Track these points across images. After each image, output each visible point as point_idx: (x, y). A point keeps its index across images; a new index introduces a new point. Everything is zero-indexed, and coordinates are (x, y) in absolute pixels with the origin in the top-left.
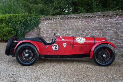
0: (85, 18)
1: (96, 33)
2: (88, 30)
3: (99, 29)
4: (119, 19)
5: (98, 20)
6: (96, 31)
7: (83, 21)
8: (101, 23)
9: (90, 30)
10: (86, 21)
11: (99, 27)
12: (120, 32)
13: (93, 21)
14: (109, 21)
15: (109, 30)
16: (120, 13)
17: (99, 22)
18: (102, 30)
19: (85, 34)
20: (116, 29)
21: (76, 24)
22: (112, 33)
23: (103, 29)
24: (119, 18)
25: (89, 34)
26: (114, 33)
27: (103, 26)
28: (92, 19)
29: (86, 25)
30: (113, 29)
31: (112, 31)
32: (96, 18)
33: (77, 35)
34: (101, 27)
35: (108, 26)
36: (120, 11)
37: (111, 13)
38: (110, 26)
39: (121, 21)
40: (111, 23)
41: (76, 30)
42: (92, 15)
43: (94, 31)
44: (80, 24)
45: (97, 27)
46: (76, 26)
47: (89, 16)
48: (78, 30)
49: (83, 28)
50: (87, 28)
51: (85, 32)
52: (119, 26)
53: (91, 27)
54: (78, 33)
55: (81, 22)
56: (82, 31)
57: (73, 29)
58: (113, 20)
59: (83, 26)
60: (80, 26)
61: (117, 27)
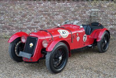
1: (42, 18)
2: (30, 15)
3: (45, 14)
5: (44, 3)
6: (42, 16)
7: (23, 3)
8: (47, 7)
9: (33, 15)
10: (28, 4)
11: (44, 12)
12: (69, 17)
13: (38, 5)
14: (56, 5)
15: (57, 15)
17: (44, 6)
18: (49, 15)
19: (26, 20)
20: (64, 14)
21: (11, 7)
22: (60, 18)
23: (51, 14)
24: (67, 3)
25: (32, 20)
26: (62, 18)
27: (50, 10)
28: (35, 2)
29: (27, 9)
30: (61, 14)
31: (61, 16)
32: (41, 1)
33: (13, 21)
35: (56, 10)
38: (58, 10)
39: (70, 6)
40: (59, 7)
41: (12, 15)
43: (38, 16)
44: (19, 7)
45: (43, 11)
48: (15, 15)
49: (24, 12)
50: (29, 13)
51: (27, 18)
52: (68, 10)
53: (35, 11)
54: (15, 19)
55: (19, 4)
56: (22, 16)
57: (7, 13)
58: (61, 5)
59: (23, 10)
60: (18, 10)
61: (66, 12)
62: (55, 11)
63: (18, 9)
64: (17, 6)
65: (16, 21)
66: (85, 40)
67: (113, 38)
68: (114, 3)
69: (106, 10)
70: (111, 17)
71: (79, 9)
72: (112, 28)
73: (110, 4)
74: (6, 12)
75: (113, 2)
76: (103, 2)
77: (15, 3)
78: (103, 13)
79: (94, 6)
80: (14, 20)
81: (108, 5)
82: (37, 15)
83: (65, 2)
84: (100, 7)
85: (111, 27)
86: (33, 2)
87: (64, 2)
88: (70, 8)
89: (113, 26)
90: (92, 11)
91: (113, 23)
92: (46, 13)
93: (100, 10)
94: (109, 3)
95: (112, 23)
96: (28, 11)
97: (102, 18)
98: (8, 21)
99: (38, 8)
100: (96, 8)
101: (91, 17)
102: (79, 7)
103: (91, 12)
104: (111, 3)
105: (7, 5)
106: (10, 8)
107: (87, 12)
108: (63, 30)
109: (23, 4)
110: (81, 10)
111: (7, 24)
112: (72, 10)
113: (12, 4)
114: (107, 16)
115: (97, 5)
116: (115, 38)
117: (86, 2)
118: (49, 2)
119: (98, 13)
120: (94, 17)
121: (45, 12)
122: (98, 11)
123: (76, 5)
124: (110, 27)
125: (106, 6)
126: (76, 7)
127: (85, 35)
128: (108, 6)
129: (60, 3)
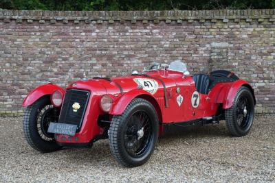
0: (52, 24)
1: (93, 65)
2: (65, 59)
3: (101, 56)
4: (154, 31)
5: (97, 31)
6: (94, 61)
7: (48, 31)
8: (106, 40)
9: (72, 59)
10: (60, 34)
11: (99, 50)
13: (84, 34)
14: (128, 34)
15: (129, 57)
16: (159, 18)
17: (99, 38)
18: (110, 57)
19: (55, 70)
20: (147, 55)
21: (19, 41)
22: (138, 63)
23: (114, 56)
24: (154, 28)
25: (70, 70)
26: (143, 64)
27: (112, 46)
28: (78, 28)
29: (57, 44)
30: (139, 56)
31: (139, 59)
32: (91, 26)
33: (23, 74)
34: (106, 50)
35: (127, 47)
36: (159, 12)
37: (135, 15)
38: (132, 46)
39: (160, 36)
40: (135, 40)
41: (21, 59)
42: (79, 18)
43: (85, 62)
44: (38, 40)
45: (95, 50)
46: (19, 46)
47: (71, 18)
48: (27, 60)
49: (49, 53)
50: (61, 53)
51: (57, 65)
52: (155, 46)
53: (77, 49)
54: (28, 68)
55: (39, 34)
56: (44, 62)
57: (9, 55)
58: (140, 34)
59: (47, 47)
60: (35, 47)
61: (150, 49)
62: (125, 50)
63: (36, 44)
64: (34, 39)
65: (29, 73)
66: (195, 104)
67: (267, 112)
68: (263, 29)
69: (247, 46)
70: (259, 61)
71: (183, 43)
72: (263, 87)
73: (254, 30)
74: (6, 53)
75: (262, 26)
76: (238, 26)
77: (28, 30)
78: (240, 51)
79: (217, 36)
80: (26, 71)
81: (249, 33)
82: (81, 58)
83: (148, 27)
84: (231, 37)
85: (261, 84)
86: (72, 28)
87: (145, 28)
88: (160, 40)
89: (264, 82)
90: (214, 48)
91: (265, 75)
92: (103, 52)
93: (232, 45)
94: (252, 30)
95: (261, 75)
96: (59, 50)
97: (237, 64)
98: (10, 73)
99: (83, 41)
100: (222, 41)
101: (210, 61)
102: (183, 38)
103: (210, 49)
104: (257, 29)
105: (9, 37)
106: (15, 43)
107: (201, 50)
108: (146, 80)
109: (48, 34)
110: (186, 46)
111: (8, 82)
112: (165, 46)
113: (20, 33)
114: (249, 59)
115: (225, 33)
116: (272, 111)
117: (199, 27)
118: (110, 28)
119: (227, 52)
120: (218, 60)
121: (102, 50)
122: (226, 48)
123: (174, 34)
124: (257, 85)
125: (245, 36)
126: (175, 38)
127: (196, 93)
128: (251, 36)
129: (137, 30)
